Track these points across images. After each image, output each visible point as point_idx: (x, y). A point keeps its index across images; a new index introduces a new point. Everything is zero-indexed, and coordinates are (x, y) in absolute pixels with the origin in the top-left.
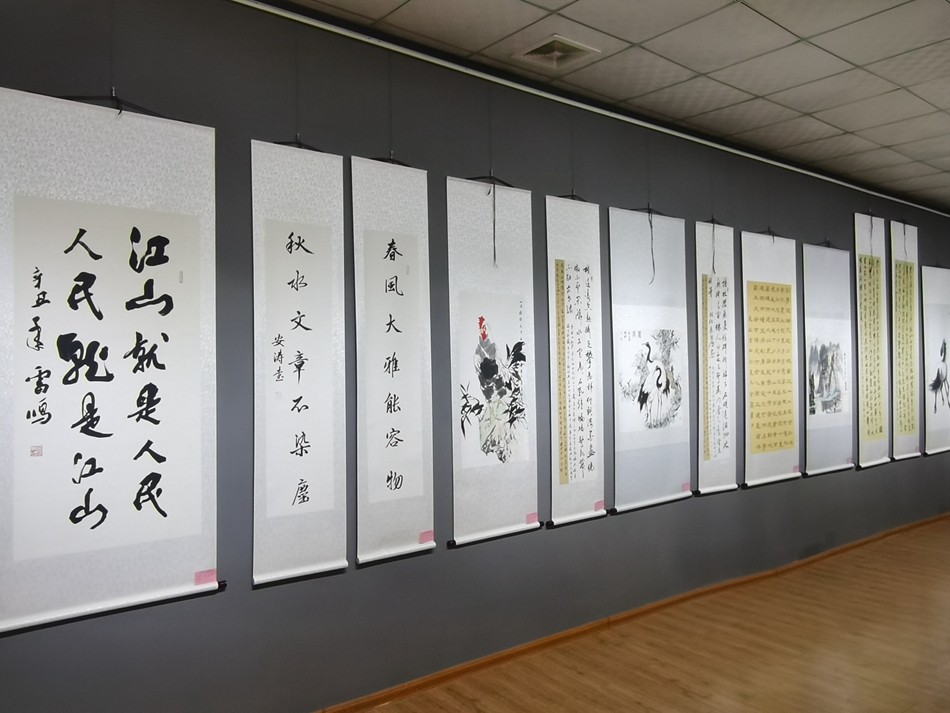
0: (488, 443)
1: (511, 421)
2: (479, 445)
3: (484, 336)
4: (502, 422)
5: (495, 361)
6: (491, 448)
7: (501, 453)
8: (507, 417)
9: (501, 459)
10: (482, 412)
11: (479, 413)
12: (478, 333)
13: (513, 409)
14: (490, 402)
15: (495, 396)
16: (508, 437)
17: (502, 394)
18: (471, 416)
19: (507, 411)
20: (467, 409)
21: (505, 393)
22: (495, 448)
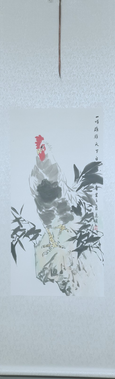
0: (46, 271)
1: (80, 250)
2: (33, 273)
3: (42, 156)
4: (66, 251)
5: (56, 183)
6: (50, 277)
7: (65, 284)
8: (74, 245)
9: (64, 291)
10: (39, 238)
11: (35, 238)
12: (36, 153)
13: (82, 237)
14: (49, 227)
15: (56, 221)
16: (75, 267)
17: (66, 219)
18: (25, 241)
19: (73, 238)
20: (19, 233)
21: (72, 218)
22: (56, 278)
